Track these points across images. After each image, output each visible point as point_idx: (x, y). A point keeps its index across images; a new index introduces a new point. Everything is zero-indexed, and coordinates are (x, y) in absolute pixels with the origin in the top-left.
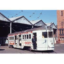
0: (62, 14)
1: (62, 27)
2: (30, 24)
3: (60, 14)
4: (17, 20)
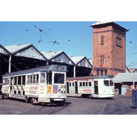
0: (102, 41)
1: (102, 66)
2: (43, 59)
3: (99, 42)
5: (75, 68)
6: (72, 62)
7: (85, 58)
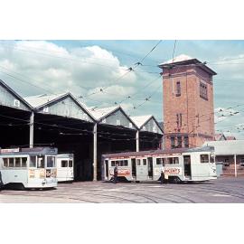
0: (179, 91)
1: (179, 130)
3: (174, 91)
4: (50, 105)
5: (137, 134)
6: (133, 124)
7: (153, 118)
